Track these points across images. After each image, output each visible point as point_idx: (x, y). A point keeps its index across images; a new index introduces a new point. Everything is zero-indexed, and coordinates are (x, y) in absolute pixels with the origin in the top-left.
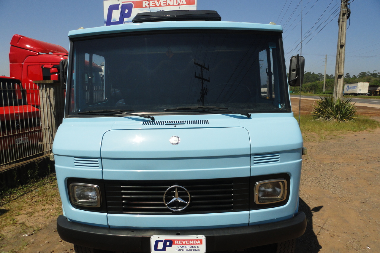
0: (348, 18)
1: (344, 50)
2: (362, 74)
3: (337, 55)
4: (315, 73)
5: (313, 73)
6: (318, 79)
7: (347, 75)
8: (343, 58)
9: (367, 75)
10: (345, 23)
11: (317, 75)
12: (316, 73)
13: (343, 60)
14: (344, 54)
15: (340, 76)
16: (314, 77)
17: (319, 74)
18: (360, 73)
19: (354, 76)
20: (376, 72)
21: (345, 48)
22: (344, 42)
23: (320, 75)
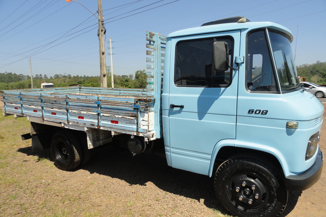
0: (105, 33)
1: (105, 57)
2: (56, 76)
3: (100, 60)
4: (16, 74)
5: (15, 74)
6: (20, 80)
7: (45, 76)
8: (104, 62)
9: (60, 77)
10: (103, 37)
11: (19, 76)
12: (18, 74)
13: (105, 64)
14: (105, 60)
15: (104, 76)
16: (16, 78)
17: (20, 74)
18: (55, 75)
19: (51, 77)
20: (66, 75)
21: (105, 55)
22: (104, 51)
23: (22, 76)
